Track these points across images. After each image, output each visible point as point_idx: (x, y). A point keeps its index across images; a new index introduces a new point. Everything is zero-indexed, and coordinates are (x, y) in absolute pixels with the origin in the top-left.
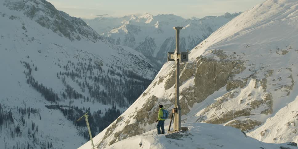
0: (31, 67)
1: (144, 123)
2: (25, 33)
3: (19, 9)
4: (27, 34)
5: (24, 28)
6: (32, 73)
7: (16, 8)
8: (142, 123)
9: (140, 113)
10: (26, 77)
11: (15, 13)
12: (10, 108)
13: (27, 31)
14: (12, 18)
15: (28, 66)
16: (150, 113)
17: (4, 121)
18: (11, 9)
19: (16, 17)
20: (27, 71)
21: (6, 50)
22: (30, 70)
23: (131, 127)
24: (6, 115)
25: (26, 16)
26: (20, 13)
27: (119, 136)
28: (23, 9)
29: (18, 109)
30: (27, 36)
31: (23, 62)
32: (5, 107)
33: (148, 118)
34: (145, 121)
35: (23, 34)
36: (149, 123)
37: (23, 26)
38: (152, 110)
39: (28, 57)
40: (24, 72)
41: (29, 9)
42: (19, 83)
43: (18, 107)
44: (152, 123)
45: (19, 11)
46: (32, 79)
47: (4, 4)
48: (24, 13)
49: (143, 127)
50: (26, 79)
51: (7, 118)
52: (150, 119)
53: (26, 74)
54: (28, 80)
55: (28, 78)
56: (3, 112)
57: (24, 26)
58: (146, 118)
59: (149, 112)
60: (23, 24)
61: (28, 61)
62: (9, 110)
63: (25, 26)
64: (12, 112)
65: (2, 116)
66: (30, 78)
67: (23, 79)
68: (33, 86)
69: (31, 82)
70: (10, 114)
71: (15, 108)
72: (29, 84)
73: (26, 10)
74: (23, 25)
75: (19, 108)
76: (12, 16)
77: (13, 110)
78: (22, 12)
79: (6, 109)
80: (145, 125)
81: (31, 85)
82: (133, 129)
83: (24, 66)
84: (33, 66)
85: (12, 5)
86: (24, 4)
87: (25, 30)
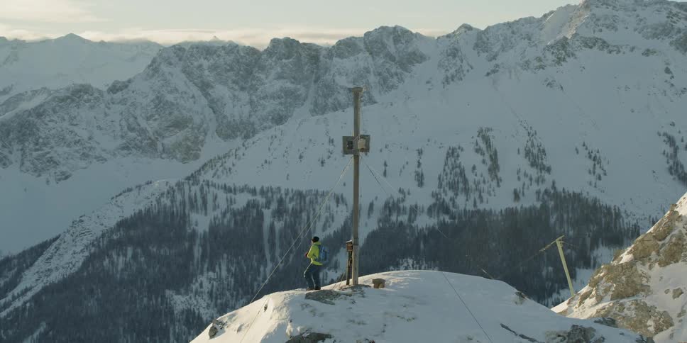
0: (678, 143)
1: (649, 264)
2: (669, 80)
3: (662, 37)
4: (673, 81)
5: (668, 71)
6: (678, 155)
7: (655, 36)
8: (643, 264)
9: (640, 244)
10: (668, 163)
11: (652, 44)
12: (637, 217)
13: (673, 77)
14: (647, 53)
15: (671, 141)
16: (663, 245)
17: (625, 239)
18: (647, 38)
19: (655, 52)
20: (669, 150)
21: (633, 112)
22: (676, 150)
23: (620, 269)
24: (628, 229)
25: (673, 47)
26: (664, 44)
27: (598, 286)
28: (670, 35)
29: (651, 220)
30: (672, 85)
31: (662, 133)
32: (628, 215)
33: (658, 253)
34: (650, 259)
35: (666, 81)
36: (659, 264)
37: (667, 68)
38: (668, 238)
39: (673, 124)
40: (664, 153)
41: (682, 35)
42: (654, 172)
43: (650, 217)
44: (668, 264)
45: (660, 39)
46: (679, 166)
47: (635, 30)
48: (671, 43)
49: (645, 271)
50: (667, 166)
51: (630, 234)
52: (662, 257)
53: (667, 156)
54: (671, 168)
55: (671, 162)
56: (623, 225)
57: (669, 67)
58: (654, 253)
59: (660, 243)
60: (668, 64)
61: (673, 132)
62: (635, 221)
63: (671, 68)
64: (639, 224)
65: (623, 231)
66: (674, 163)
67: (663, 164)
68: (679, 179)
69: (677, 171)
70: (635, 228)
71: (645, 218)
72: (671, 174)
73: (675, 37)
74: (666, 66)
75: (653, 219)
76: (648, 50)
77: (641, 222)
78: (667, 41)
79: (630, 218)
80: (650, 267)
81: (676, 177)
82: (624, 274)
83: (664, 141)
84: (682, 141)
85: (649, 30)
86: (672, 26)
87: (670, 75)
